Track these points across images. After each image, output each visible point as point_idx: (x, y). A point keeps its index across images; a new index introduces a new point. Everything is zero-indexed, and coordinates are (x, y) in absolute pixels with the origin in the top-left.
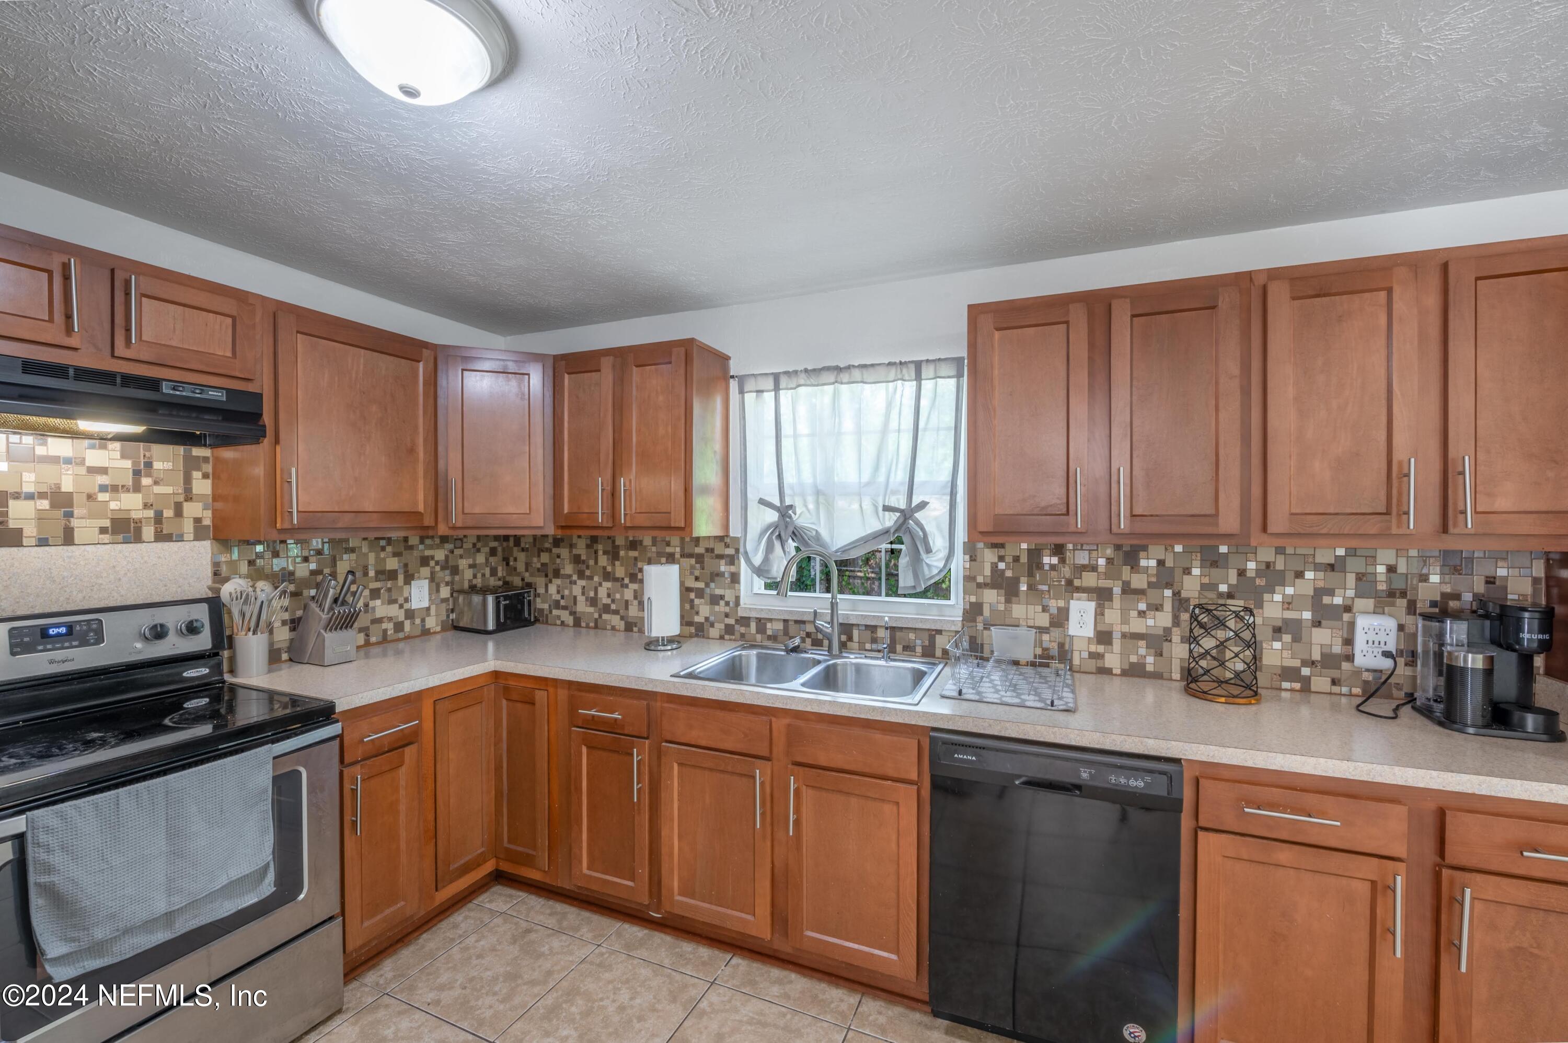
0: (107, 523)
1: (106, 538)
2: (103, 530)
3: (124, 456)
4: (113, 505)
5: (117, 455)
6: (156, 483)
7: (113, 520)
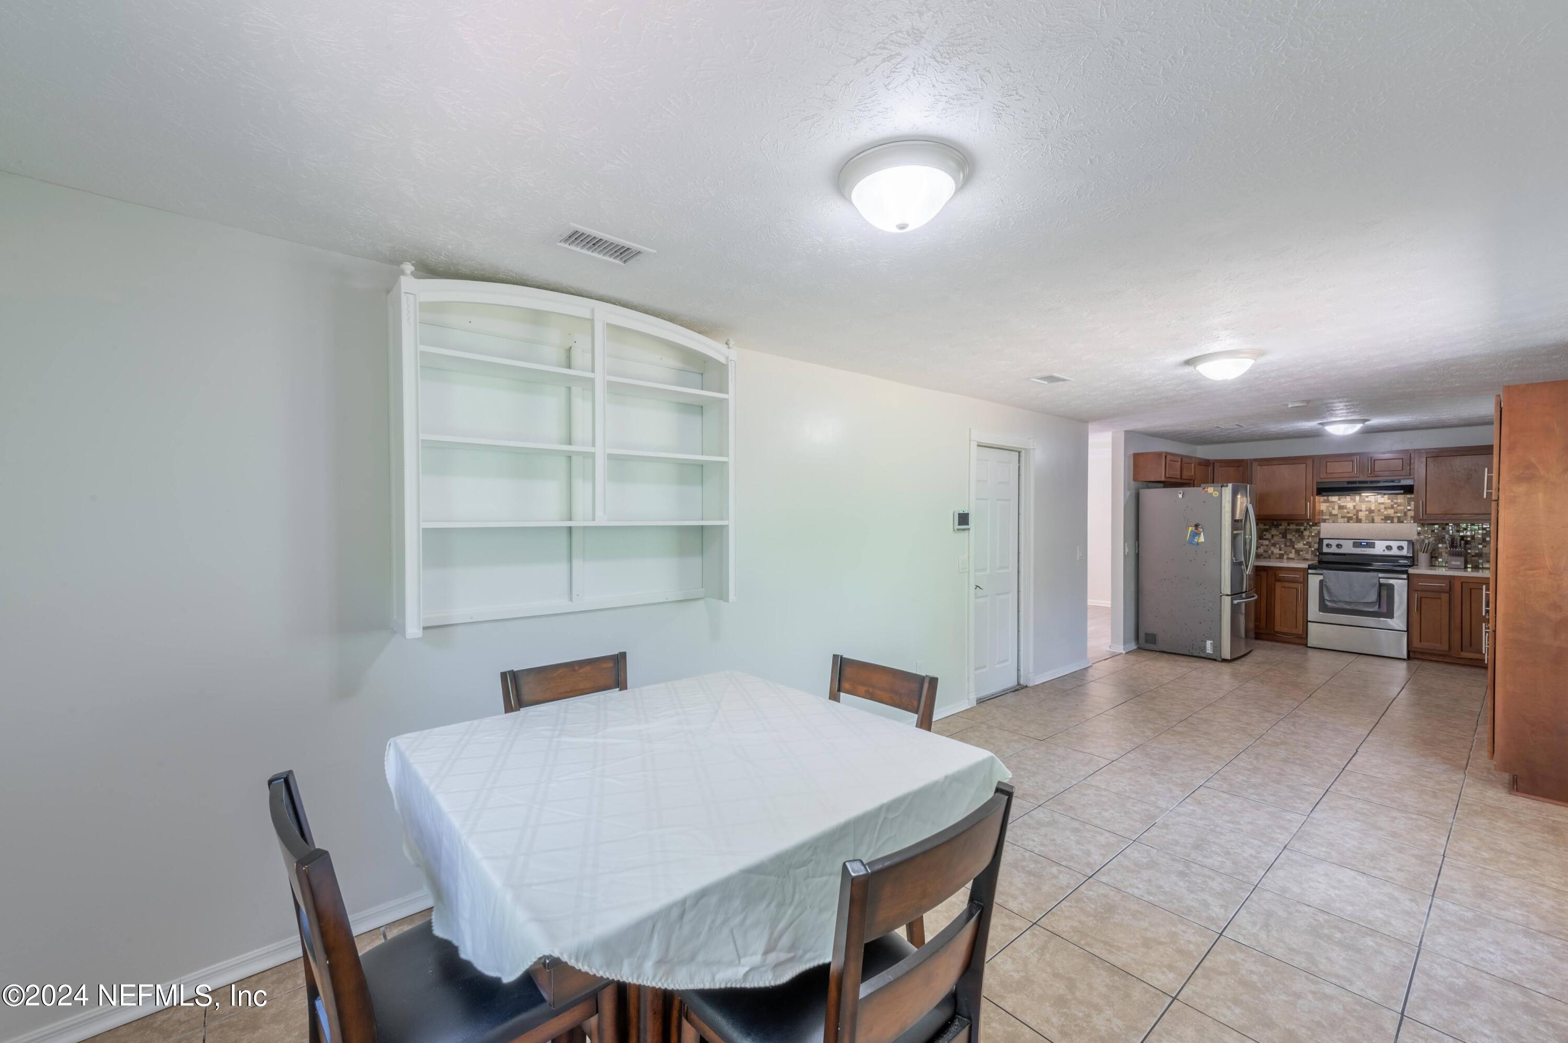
0: (1383, 517)
1: (1383, 521)
2: (1382, 519)
3: (1389, 499)
4: (1385, 513)
5: (1387, 499)
6: (1398, 506)
7: (1385, 517)
